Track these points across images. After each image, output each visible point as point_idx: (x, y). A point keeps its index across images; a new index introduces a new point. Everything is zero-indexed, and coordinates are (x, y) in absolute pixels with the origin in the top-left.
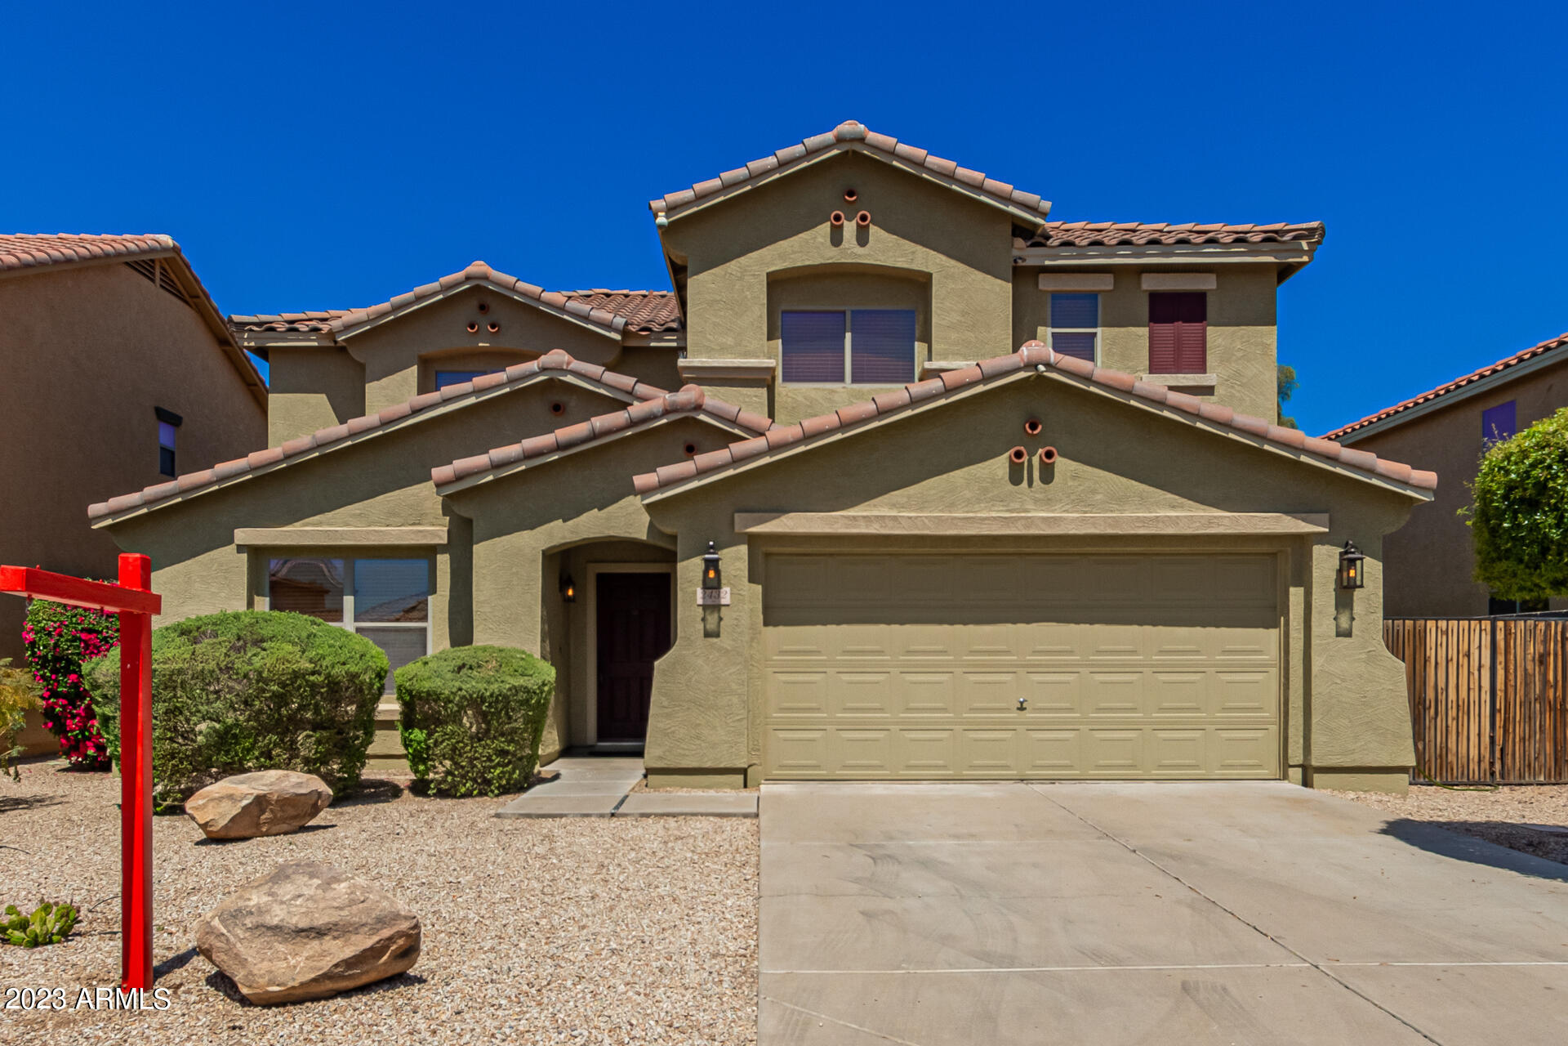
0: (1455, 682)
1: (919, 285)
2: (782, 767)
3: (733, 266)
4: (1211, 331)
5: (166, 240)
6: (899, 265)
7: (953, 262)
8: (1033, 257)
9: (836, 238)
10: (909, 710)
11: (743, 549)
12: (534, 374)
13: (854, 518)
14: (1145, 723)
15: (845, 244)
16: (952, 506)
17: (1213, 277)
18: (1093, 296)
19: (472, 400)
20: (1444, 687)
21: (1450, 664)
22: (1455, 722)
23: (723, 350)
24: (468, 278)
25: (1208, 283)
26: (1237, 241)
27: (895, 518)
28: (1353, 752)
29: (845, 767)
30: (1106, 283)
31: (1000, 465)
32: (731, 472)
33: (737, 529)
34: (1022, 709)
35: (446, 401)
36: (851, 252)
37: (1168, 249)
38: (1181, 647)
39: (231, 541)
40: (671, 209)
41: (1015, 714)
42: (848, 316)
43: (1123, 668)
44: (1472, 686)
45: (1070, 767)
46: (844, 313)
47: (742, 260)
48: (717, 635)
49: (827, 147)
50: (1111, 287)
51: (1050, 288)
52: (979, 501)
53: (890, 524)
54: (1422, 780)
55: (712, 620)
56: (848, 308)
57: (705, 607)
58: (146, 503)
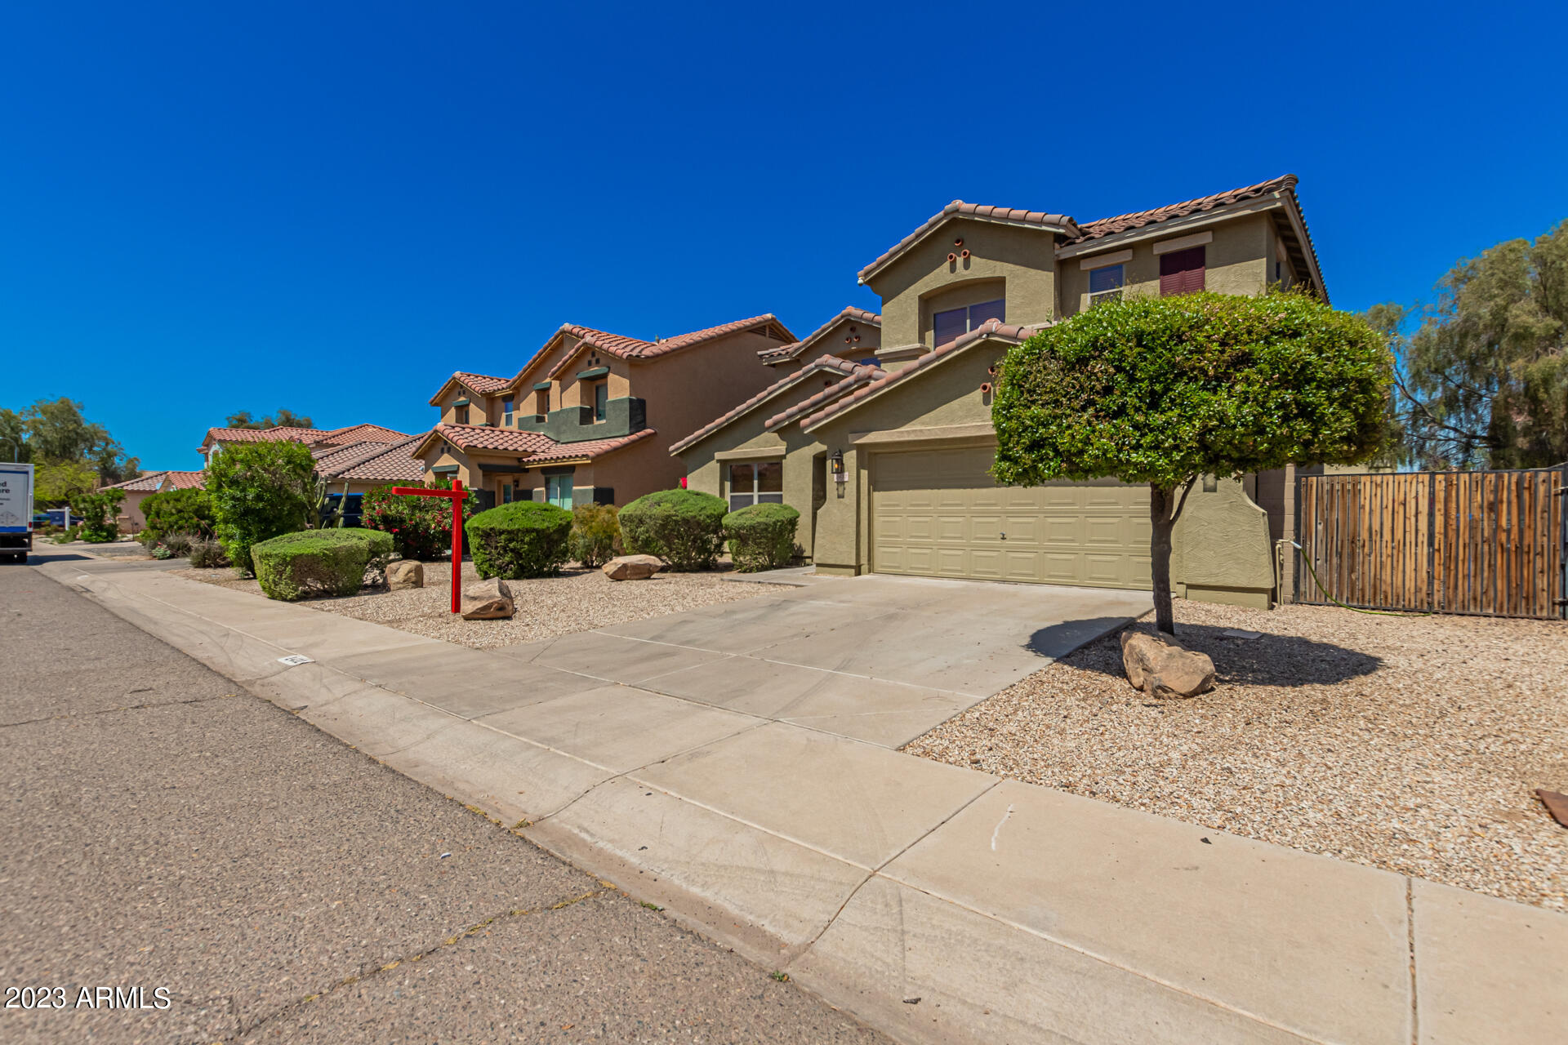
0: (1390, 525)
1: (999, 283)
2: (883, 567)
3: (902, 296)
4: (1208, 272)
5: (769, 316)
6: (987, 276)
7: (1018, 267)
8: (1067, 253)
9: (953, 269)
10: (942, 538)
11: (854, 452)
12: (812, 369)
13: (902, 432)
14: (1080, 550)
15: (957, 271)
16: (952, 421)
17: (1210, 234)
18: (1119, 266)
19: (790, 385)
20: (1378, 530)
21: (1385, 511)
22: (1389, 559)
23: (898, 342)
24: (842, 317)
25: (1206, 239)
26: (1216, 206)
27: (921, 431)
28: (1217, 575)
29: (911, 568)
30: (1127, 256)
31: (978, 394)
32: (840, 414)
33: (850, 442)
34: (1003, 538)
35: (780, 387)
36: (962, 274)
37: (1140, 230)
38: (1104, 500)
39: (713, 459)
40: (866, 274)
41: (999, 542)
42: (968, 310)
43: (1065, 514)
44: (1408, 529)
45: (1033, 575)
46: (965, 308)
47: (907, 291)
48: (843, 497)
49: (940, 220)
50: (1130, 258)
51: (1088, 268)
52: (966, 417)
53: (919, 433)
54: (1355, 604)
55: (841, 489)
56: (967, 306)
57: (838, 483)
58: (685, 444)
